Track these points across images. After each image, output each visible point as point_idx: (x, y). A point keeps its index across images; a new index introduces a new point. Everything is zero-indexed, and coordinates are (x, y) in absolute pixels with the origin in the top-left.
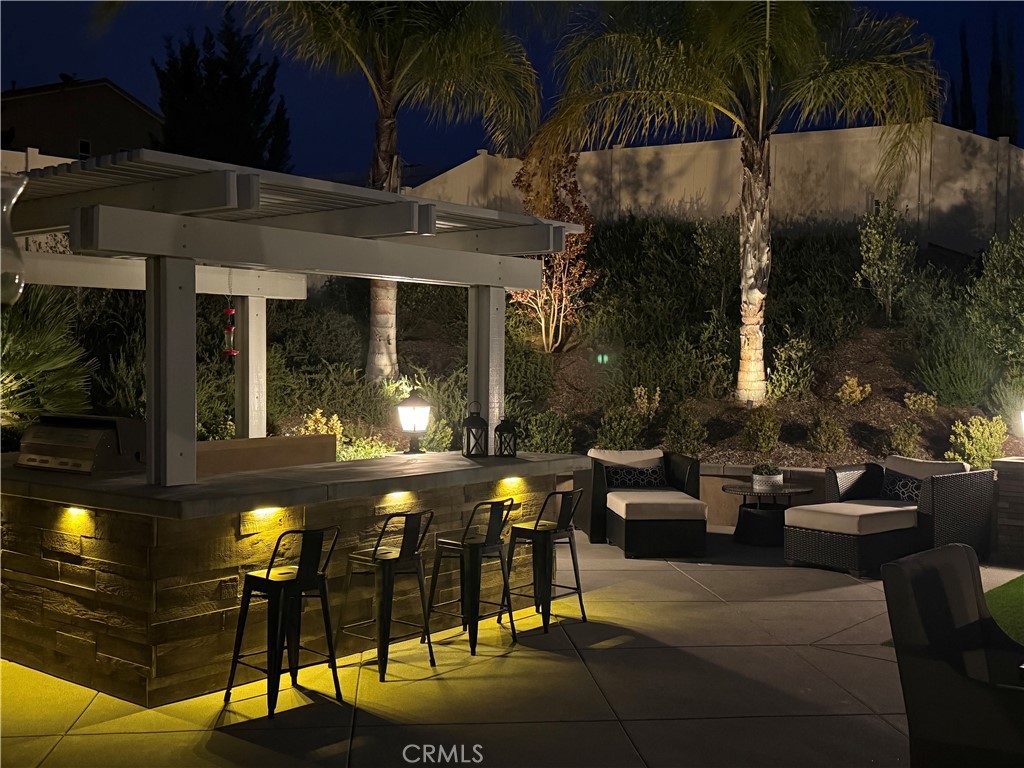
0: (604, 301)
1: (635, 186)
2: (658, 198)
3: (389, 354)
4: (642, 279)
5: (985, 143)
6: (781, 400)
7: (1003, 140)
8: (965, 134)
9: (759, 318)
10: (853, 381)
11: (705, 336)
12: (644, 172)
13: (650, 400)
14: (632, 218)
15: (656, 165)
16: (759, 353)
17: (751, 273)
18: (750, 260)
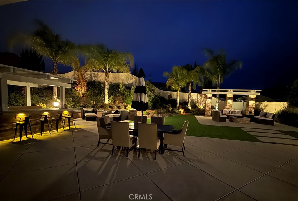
0: (89, 91)
1: (95, 77)
2: (98, 79)
3: (56, 96)
4: (95, 88)
5: (134, 76)
6: (110, 103)
7: (136, 76)
8: (132, 75)
9: (107, 94)
10: (118, 101)
11: (101, 95)
12: (96, 75)
13: (94, 103)
14: (95, 81)
15: (97, 75)
16: (107, 98)
17: (106, 88)
18: (106, 87)
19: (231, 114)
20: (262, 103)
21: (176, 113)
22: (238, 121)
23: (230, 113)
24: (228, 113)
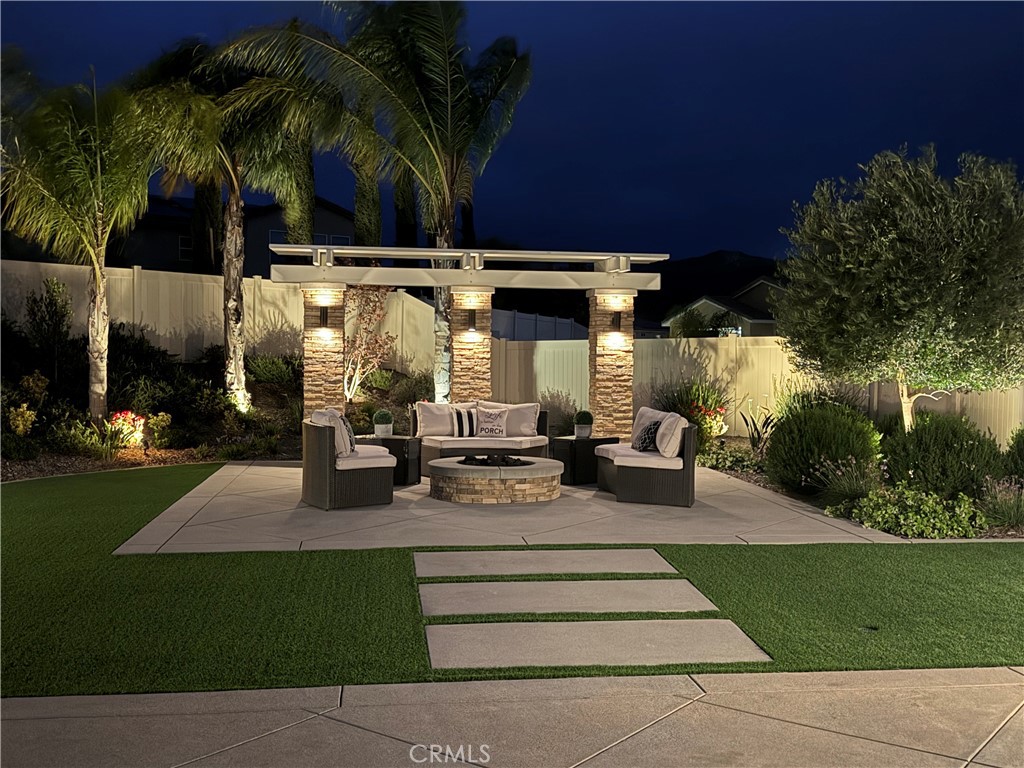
19: (471, 434)
20: (715, 348)
21: (72, 450)
22: (476, 492)
23: (461, 434)
24: (448, 429)
